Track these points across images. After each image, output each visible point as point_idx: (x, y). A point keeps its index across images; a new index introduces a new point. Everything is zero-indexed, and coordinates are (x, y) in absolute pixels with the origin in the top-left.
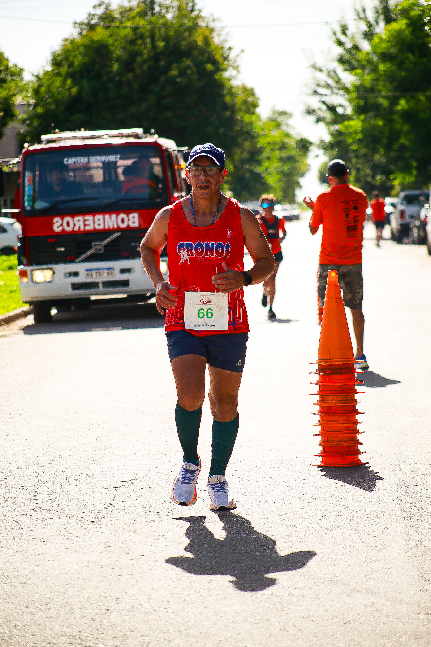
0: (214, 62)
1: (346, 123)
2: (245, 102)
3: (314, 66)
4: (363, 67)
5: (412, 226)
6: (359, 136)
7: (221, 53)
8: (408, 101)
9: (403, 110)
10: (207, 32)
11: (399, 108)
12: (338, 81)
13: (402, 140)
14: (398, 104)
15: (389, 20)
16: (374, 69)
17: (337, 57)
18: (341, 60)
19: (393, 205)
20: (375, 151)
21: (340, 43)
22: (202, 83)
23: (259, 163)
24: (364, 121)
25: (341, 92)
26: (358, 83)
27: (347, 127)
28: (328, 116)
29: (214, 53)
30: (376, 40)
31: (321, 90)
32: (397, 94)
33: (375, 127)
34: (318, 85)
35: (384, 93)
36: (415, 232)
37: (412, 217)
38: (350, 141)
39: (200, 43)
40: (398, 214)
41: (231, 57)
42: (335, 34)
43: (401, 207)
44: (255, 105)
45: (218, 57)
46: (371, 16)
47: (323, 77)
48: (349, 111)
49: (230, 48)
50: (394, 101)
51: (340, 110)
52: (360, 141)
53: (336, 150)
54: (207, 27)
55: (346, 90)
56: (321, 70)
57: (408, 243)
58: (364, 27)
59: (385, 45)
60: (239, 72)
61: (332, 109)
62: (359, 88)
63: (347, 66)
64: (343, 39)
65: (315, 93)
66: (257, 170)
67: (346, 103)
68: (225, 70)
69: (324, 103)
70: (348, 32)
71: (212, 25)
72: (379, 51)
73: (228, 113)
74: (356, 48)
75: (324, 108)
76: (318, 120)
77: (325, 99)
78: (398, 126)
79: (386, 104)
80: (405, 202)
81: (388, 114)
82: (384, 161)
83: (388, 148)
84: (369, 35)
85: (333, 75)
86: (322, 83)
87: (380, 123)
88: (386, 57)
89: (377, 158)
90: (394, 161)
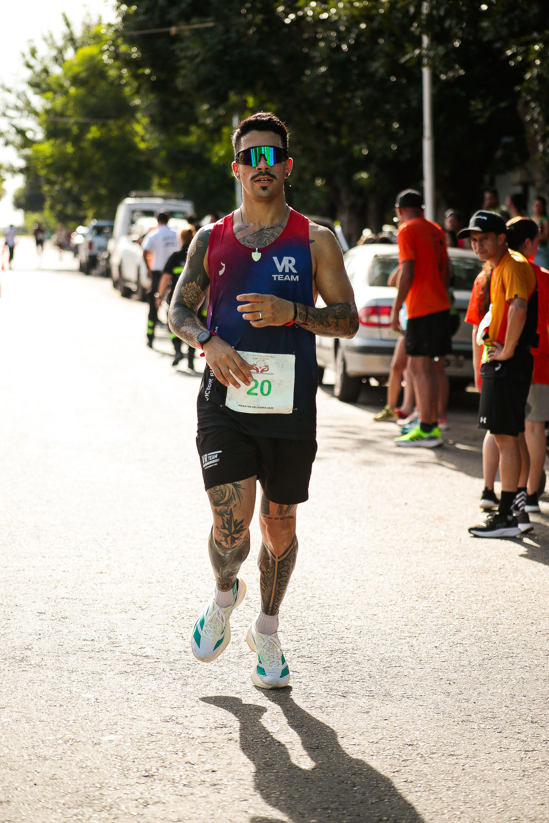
1: (36, 147)
4: (53, 92)
5: (99, 258)
6: (49, 161)
8: (99, 129)
9: (94, 138)
11: (90, 136)
12: (28, 104)
14: (88, 131)
17: (27, 79)
18: (31, 84)
19: (83, 236)
20: (66, 180)
21: (29, 66)
24: (53, 145)
25: (32, 115)
26: (49, 106)
27: (36, 152)
28: (18, 139)
30: (66, 65)
31: (10, 113)
32: (88, 120)
33: (64, 154)
34: (7, 107)
35: (74, 118)
36: (102, 264)
37: (99, 248)
38: (40, 166)
40: (86, 246)
42: (23, 55)
43: (90, 238)
46: (60, 43)
47: (12, 99)
48: (39, 135)
50: (84, 128)
51: (29, 135)
52: (48, 166)
55: (36, 114)
56: (9, 91)
58: (54, 53)
59: (77, 69)
61: (21, 132)
62: (49, 112)
63: (37, 90)
64: (32, 62)
65: (4, 115)
67: (36, 127)
69: (14, 126)
70: (37, 56)
72: (70, 74)
74: (46, 72)
75: (13, 130)
76: (7, 143)
77: (15, 122)
78: (89, 154)
79: (75, 130)
80: (95, 232)
81: (77, 140)
82: (76, 189)
83: (78, 175)
84: (59, 59)
85: (23, 97)
86: (11, 105)
87: (70, 149)
88: (76, 81)
89: (68, 185)
90: (85, 190)
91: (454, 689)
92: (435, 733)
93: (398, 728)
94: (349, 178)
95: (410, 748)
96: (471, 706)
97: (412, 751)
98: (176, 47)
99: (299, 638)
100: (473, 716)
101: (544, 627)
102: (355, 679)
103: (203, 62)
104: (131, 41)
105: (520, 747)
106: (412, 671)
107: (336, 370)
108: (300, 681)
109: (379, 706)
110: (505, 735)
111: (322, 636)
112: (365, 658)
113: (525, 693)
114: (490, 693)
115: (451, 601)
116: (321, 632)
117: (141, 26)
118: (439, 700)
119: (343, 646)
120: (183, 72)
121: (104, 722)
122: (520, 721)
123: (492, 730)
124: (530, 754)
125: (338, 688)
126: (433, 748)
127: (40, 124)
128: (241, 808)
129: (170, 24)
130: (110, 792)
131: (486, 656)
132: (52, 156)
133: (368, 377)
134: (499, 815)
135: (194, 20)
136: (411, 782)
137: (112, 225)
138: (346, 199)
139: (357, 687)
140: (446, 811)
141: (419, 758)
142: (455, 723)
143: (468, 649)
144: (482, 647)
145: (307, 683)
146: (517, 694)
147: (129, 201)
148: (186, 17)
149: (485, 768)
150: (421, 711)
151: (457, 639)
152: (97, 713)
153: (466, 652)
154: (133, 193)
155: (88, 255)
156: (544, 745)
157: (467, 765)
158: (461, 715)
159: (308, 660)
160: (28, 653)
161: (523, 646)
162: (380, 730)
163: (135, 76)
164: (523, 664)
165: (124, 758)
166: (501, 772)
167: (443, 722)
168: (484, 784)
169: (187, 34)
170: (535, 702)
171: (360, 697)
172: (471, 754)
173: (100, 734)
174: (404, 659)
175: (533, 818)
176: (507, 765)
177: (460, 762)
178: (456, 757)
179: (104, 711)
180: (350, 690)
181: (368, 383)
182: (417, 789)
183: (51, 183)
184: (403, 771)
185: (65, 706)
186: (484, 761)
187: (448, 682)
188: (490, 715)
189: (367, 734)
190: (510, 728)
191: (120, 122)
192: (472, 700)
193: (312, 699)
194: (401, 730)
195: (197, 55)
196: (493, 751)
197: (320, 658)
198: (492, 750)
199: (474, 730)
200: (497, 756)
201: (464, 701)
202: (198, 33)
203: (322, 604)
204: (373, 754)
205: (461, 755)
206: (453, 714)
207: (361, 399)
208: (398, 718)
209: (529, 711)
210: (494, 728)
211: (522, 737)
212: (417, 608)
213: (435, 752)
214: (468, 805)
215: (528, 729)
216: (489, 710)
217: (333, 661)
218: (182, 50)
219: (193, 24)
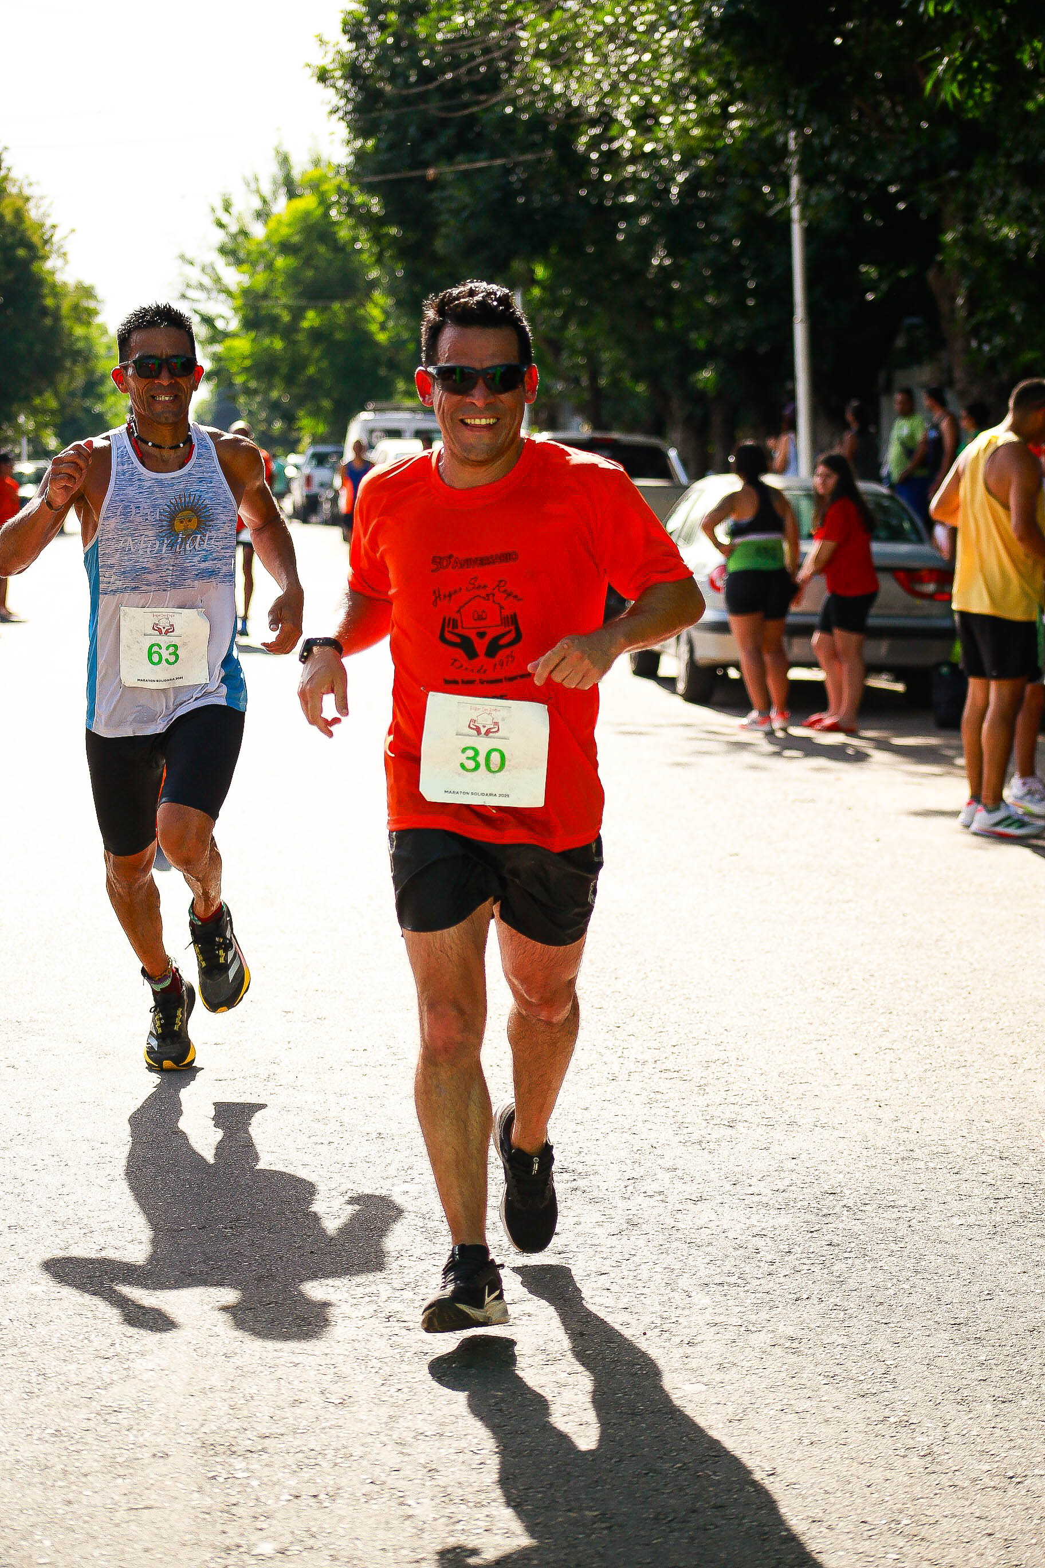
0: (30, 247)
1: (229, 342)
2: (76, 307)
3: (182, 257)
4: (254, 264)
5: (322, 499)
6: (248, 363)
7: (39, 233)
8: (318, 315)
9: (312, 328)
10: (19, 203)
11: (305, 324)
12: (218, 280)
13: (311, 370)
14: (303, 318)
15: (292, 195)
16: (270, 266)
17: (217, 245)
18: (223, 250)
19: (297, 467)
20: (271, 387)
21: (221, 225)
22: (10, 276)
23: (101, 397)
24: (254, 341)
25: (223, 296)
26: (246, 283)
27: (229, 349)
28: (203, 333)
29: (29, 233)
30: (272, 223)
31: (192, 293)
32: (303, 303)
33: (269, 351)
34: (188, 286)
35: (284, 300)
36: (326, 507)
37: (322, 485)
38: (234, 369)
39: (9, 217)
40: (303, 481)
41: (55, 239)
42: (213, 210)
43: (307, 471)
44: (91, 313)
45: (35, 239)
46: (266, 189)
47: (195, 274)
48: (234, 324)
49: (54, 227)
50: (298, 314)
51: (220, 324)
52: (246, 370)
53: (215, 381)
54: (20, 195)
55: (229, 293)
56: (191, 263)
57: (316, 523)
58: (257, 204)
59: (285, 231)
60: (66, 262)
61: (208, 322)
62: (246, 293)
63: (231, 259)
64: (225, 219)
65: (183, 297)
66: (98, 408)
67: (229, 313)
68: (44, 258)
69: (197, 313)
70: (233, 210)
71: (27, 192)
72: (276, 239)
73: (48, 321)
74: (244, 233)
77: (198, 306)
78: (305, 351)
79: (286, 317)
80: (314, 462)
81: (289, 332)
82: (285, 400)
83: (290, 381)
84: (263, 215)
85: (209, 270)
86: (194, 282)
87: (278, 344)
88: (286, 248)
89: (275, 394)
90: (300, 401)
91: (886, 1114)
92: (865, 1176)
93: (812, 1170)
94: (683, 379)
95: (831, 1197)
96: (912, 1136)
97: (835, 1202)
98: (435, 195)
99: (659, 1045)
100: (918, 1151)
101: (1007, 1024)
102: (746, 1102)
103: (472, 216)
104: (370, 189)
105: (988, 1193)
106: (824, 1089)
107: (677, 656)
108: (667, 1105)
109: (782, 1139)
110: (964, 1176)
111: (692, 1040)
112: (757, 1072)
113: (988, 1118)
114: (938, 1117)
115: (872, 988)
116: (690, 1036)
117: (383, 168)
118: (867, 1130)
119: (723, 1056)
120: (444, 230)
121: (394, 1166)
122: (984, 1157)
123: (945, 1171)
124: (1001, 1203)
125: (722, 1115)
126: (865, 1196)
127: (236, 310)
128: (599, 1284)
129: (426, 165)
130: (413, 1263)
131: (928, 1066)
132: (251, 355)
133: (725, 666)
134: (966, 1289)
135: (460, 158)
136: (838, 1245)
137: (340, 450)
138: (678, 409)
139: (748, 1113)
140: (889, 1285)
141: (845, 1212)
142: (893, 1162)
143: (902, 1056)
144: (921, 1053)
145: (677, 1109)
146: (976, 1119)
147: (364, 416)
148: (448, 155)
149: (940, 1223)
150: (842, 1145)
151: (885, 1042)
152: (382, 1153)
153: (900, 1062)
154: (371, 405)
155: (305, 494)
156: (1020, 1190)
157: (914, 1221)
158: (900, 1149)
159: (675, 1075)
160: (275, 1068)
161: (980, 1051)
162: (787, 1173)
163: (376, 239)
164: (981, 1076)
165: (428, 1216)
166: (963, 1228)
167: (875, 1160)
168: (940, 1246)
169: (450, 177)
170: (1003, 1130)
171: (754, 1126)
172: (919, 1206)
173: (389, 1182)
174: (813, 1071)
175: (1013, 1292)
176: (972, 1220)
177: (904, 1216)
178: (897, 1210)
179: (391, 1150)
180: (739, 1117)
181: (726, 674)
182: (846, 1255)
183: (249, 392)
184: (824, 1230)
185: (336, 1143)
186: (938, 1215)
187: (877, 1104)
188: (941, 1149)
189: (769, 1179)
190: (971, 1167)
191: (348, 304)
192: (914, 1129)
193: (685, 1131)
194: (817, 1173)
195: (465, 208)
196: (950, 1200)
197: (691, 1073)
198: (949, 1198)
199: (920, 1171)
200: (955, 1206)
201: (902, 1130)
202: (465, 175)
203: (688, 996)
204: (780, 1207)
205: (905, 1206)
206: (888, 1149)
207: (717, 697)
208: (810, 1156)
209: (995, 1143)
210: (948, 1167)
211: (989, 1179)
212: (823, 999)
213: (868, 1202)
214: (919, 1276)
215: (997, 1168)
216: (940, 1142)
217: (712, 1076)
218: (443, 200)
219: (460, 163)
